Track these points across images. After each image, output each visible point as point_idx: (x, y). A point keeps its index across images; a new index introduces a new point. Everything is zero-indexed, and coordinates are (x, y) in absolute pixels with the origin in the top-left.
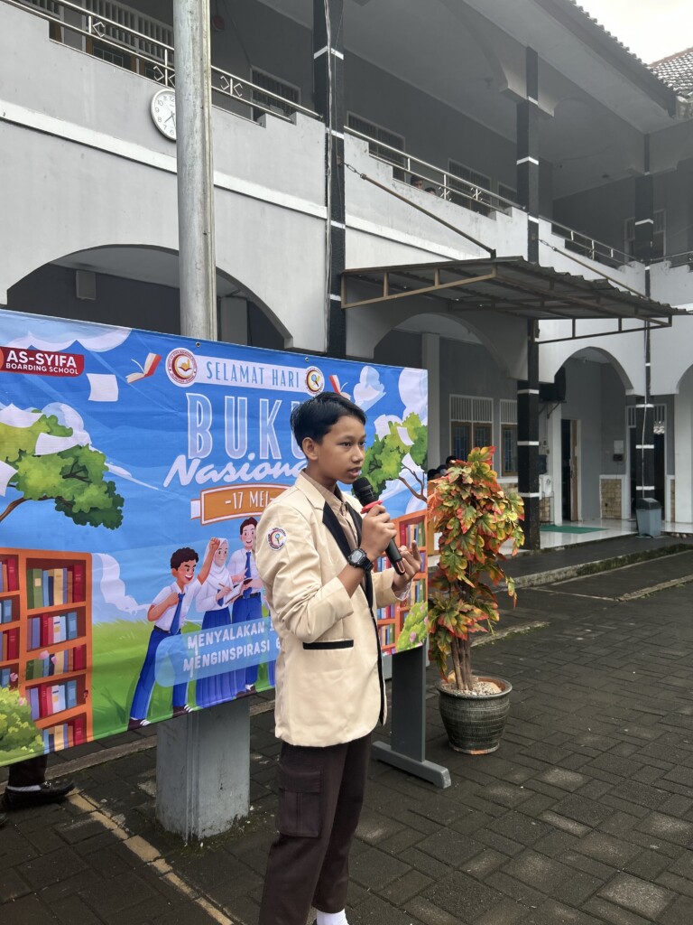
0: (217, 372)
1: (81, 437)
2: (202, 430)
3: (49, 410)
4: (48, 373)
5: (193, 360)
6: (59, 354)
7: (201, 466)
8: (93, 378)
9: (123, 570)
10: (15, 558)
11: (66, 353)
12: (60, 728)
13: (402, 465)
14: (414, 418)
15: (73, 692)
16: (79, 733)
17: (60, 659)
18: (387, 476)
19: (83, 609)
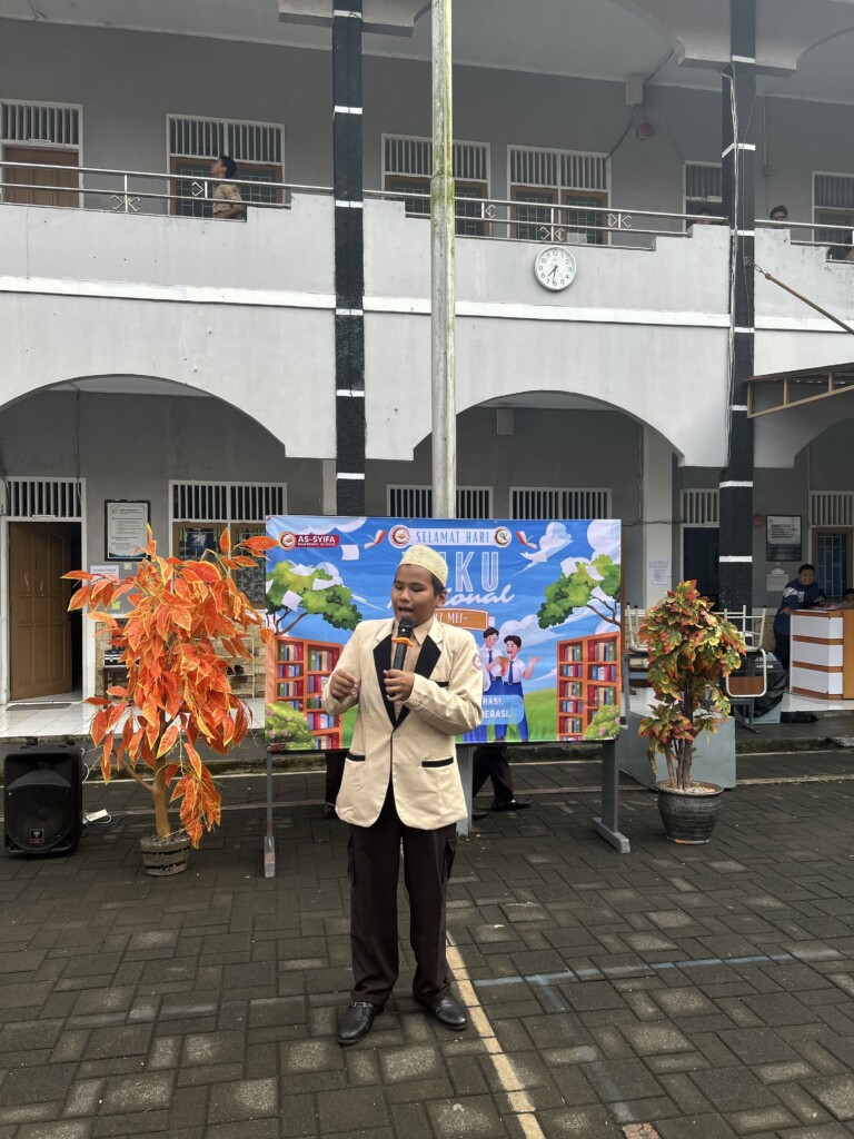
0: (424, 537)
1: (338, 580)
3: (320, 566)
5: (407, 531)
6: (325, 535)
8: (345, 548)
10: (302, 644)
11: (330, 535)
12: (325, 737)
13: (591, 596)
14: (603, 558)
15: (332, 719)
16: (335, 742)
18: (573, 605)
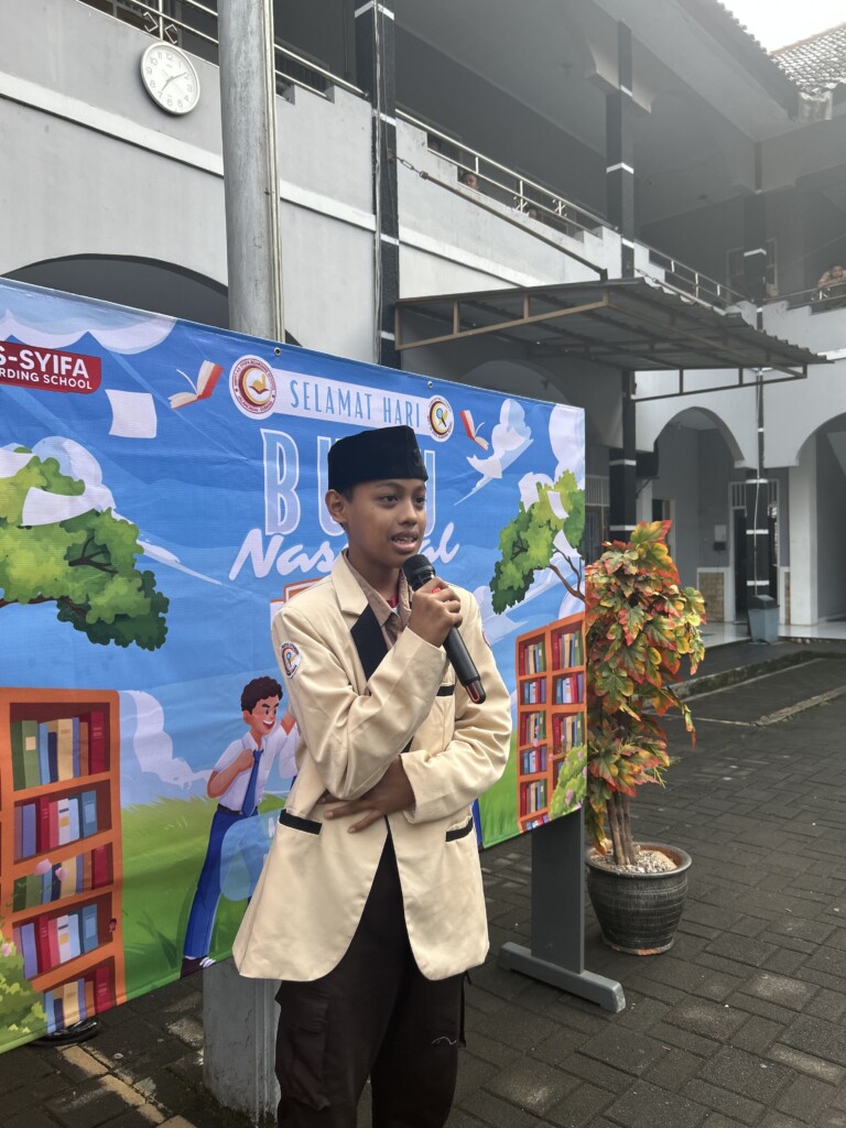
0: (306, 397)
1: (99, 496)
2: (285, 489)
3: (44, 449)
4: (41, 384)
5: (270, 375)
6: (60, 353)
7: (284, 547)
8: (116, 397)
9: (168, 716)
11: (72, 353)
12: (73, 987)
13: (554, 547)
14: (568, 479)
15: (91, 924)
16: (103, 991)
17: (69, 871)
18: (534, 564)
19: (107, 783)
